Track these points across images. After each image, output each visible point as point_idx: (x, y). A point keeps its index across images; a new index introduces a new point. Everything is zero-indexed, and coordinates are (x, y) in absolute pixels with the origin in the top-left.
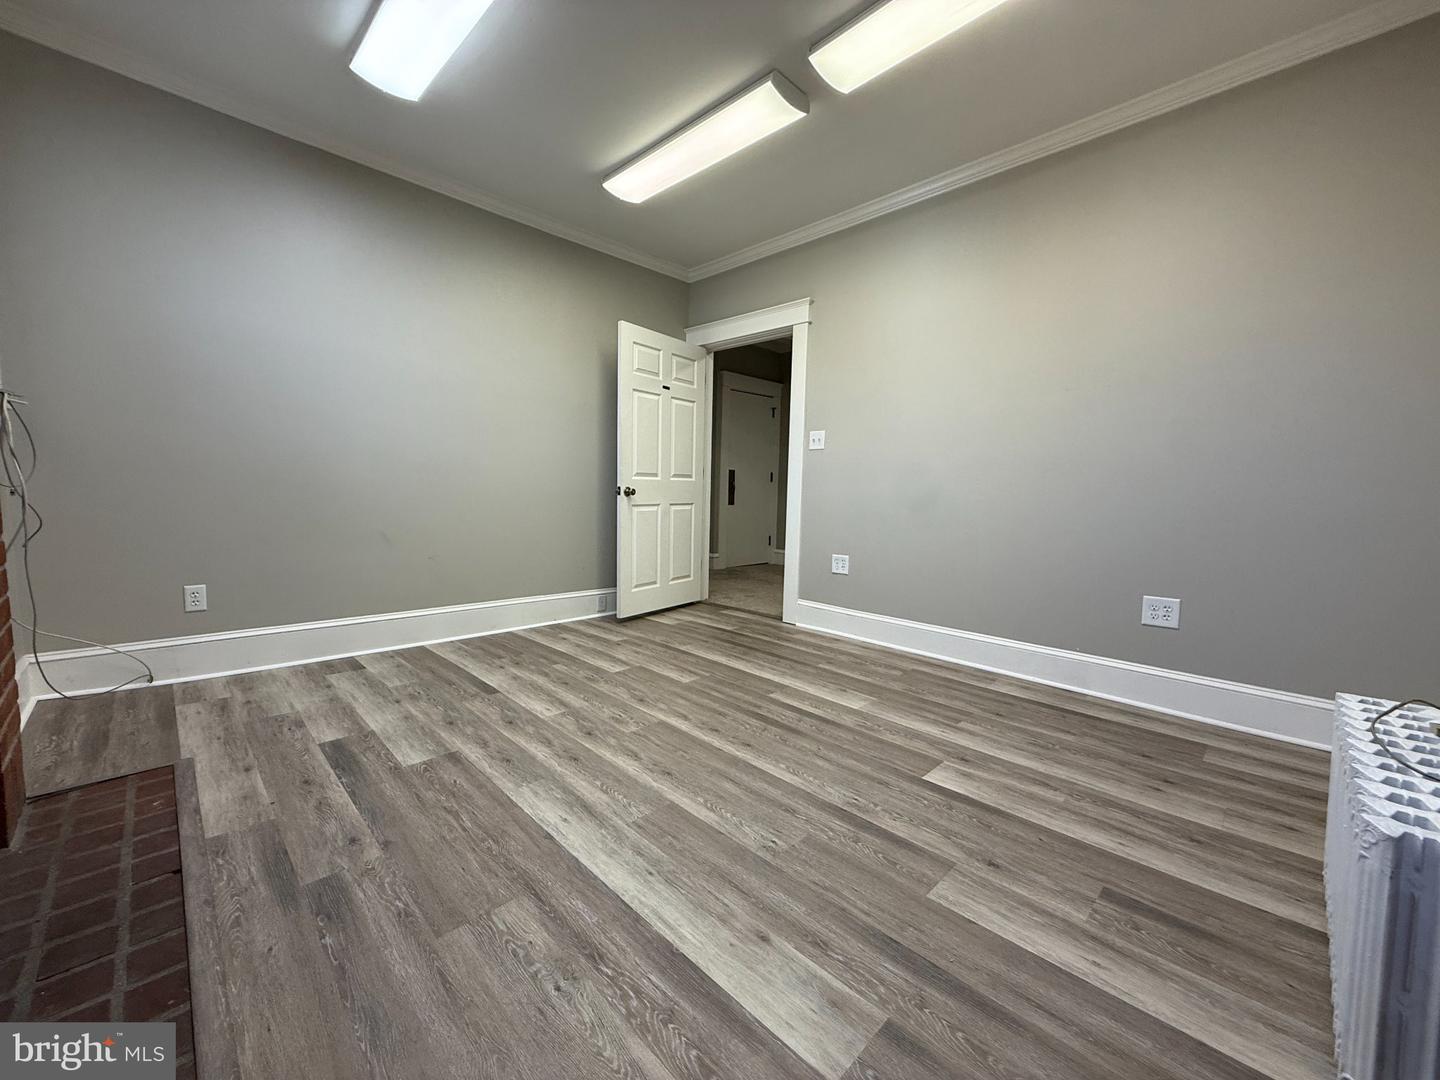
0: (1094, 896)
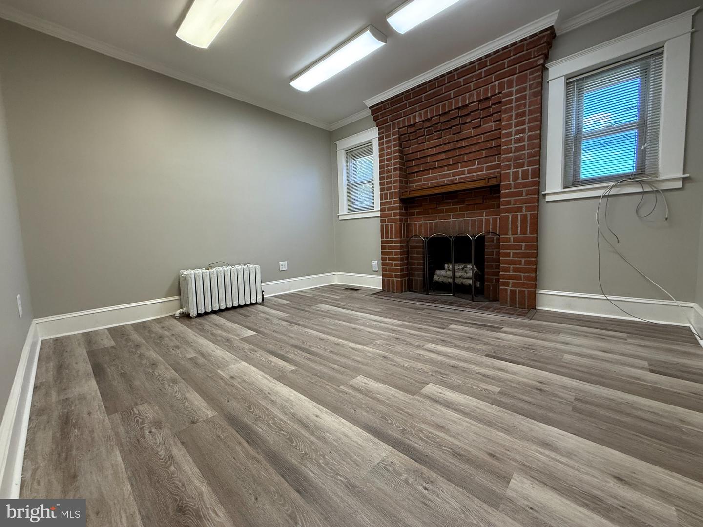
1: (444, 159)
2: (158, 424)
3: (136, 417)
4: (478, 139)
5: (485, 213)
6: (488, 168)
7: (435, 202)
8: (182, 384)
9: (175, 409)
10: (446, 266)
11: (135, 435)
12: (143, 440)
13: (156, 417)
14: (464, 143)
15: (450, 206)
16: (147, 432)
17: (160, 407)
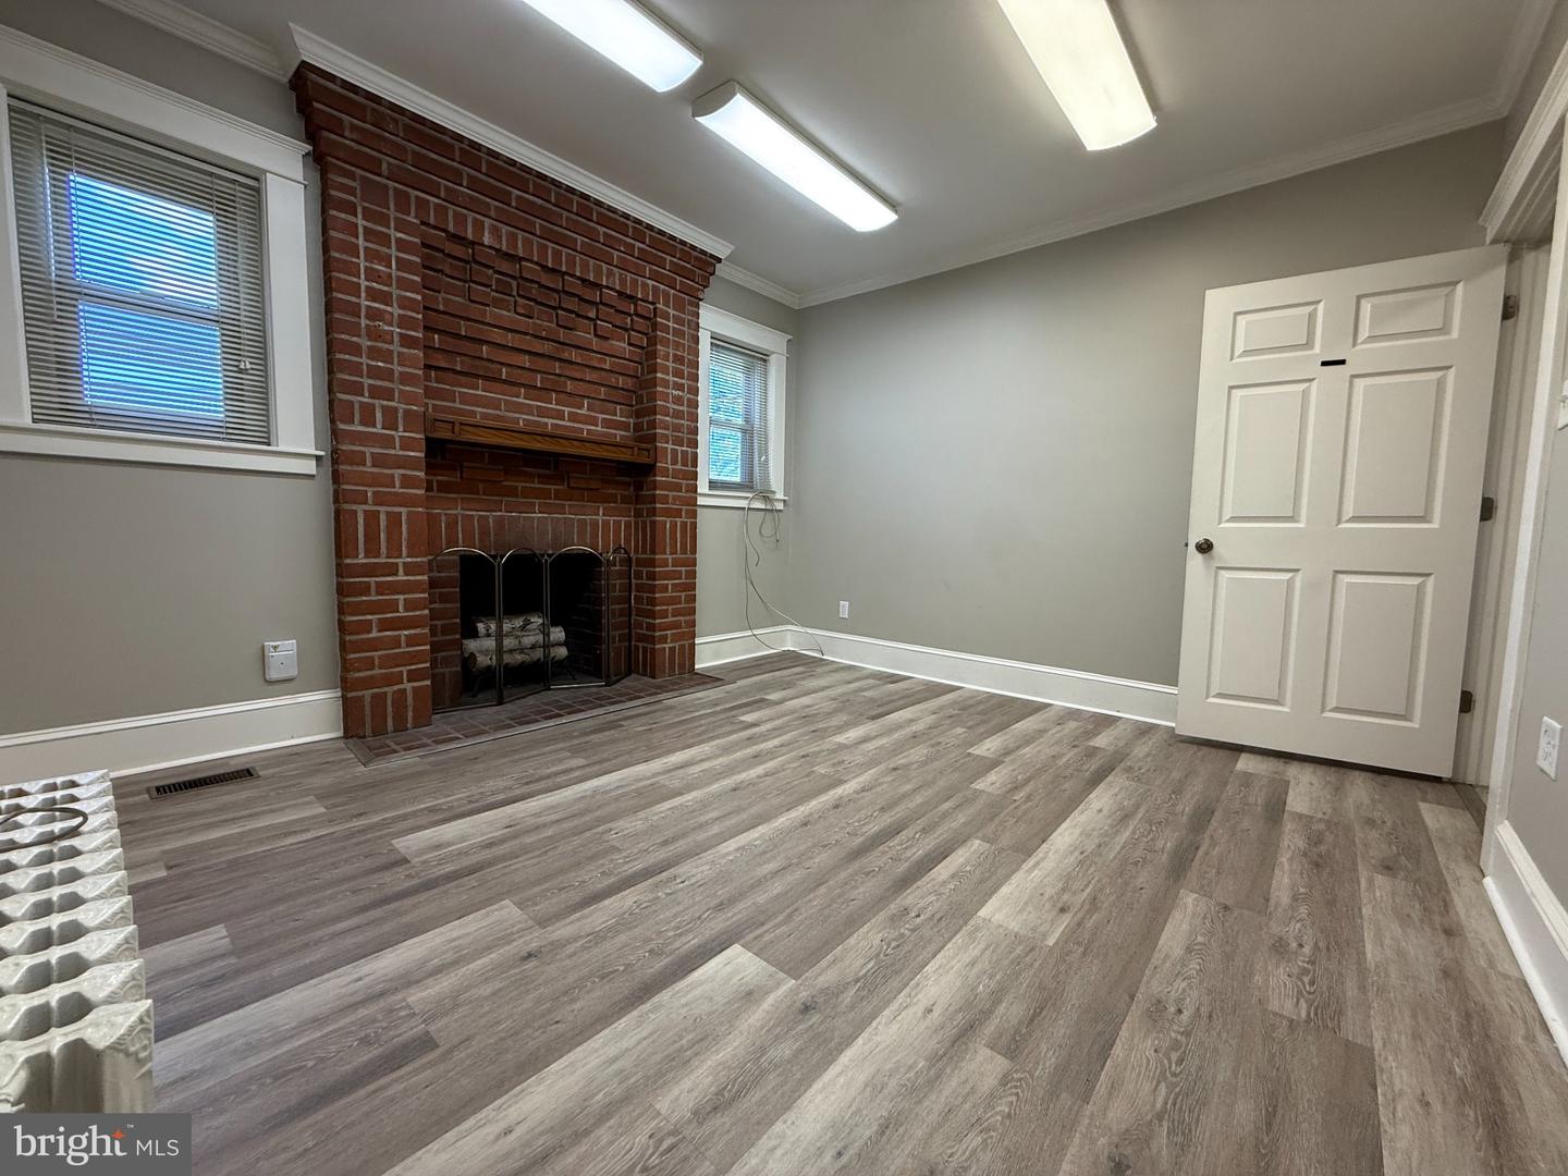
0: (432, 1028)
1: (524, 368)
2: (1279, 948)
3: (1309, 993)
4: (600, 360)
5: (601, 509)
6: (607, 424)
7: (501, 467)
8: (1153, 986)
9: (1228, 948)
10: (481, 627)
11: (1329, 960)
12: (1320, 944)
13: (1274, 961)
14: (574, 355)
15: (533, 482)
16: (1307, 950)
17: (1252, 974)
